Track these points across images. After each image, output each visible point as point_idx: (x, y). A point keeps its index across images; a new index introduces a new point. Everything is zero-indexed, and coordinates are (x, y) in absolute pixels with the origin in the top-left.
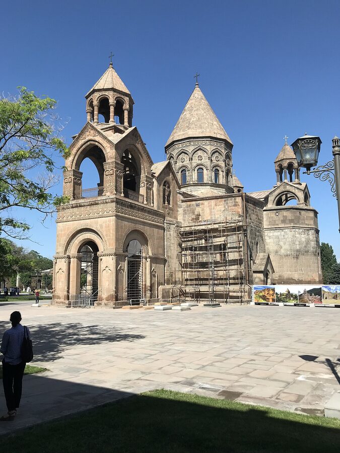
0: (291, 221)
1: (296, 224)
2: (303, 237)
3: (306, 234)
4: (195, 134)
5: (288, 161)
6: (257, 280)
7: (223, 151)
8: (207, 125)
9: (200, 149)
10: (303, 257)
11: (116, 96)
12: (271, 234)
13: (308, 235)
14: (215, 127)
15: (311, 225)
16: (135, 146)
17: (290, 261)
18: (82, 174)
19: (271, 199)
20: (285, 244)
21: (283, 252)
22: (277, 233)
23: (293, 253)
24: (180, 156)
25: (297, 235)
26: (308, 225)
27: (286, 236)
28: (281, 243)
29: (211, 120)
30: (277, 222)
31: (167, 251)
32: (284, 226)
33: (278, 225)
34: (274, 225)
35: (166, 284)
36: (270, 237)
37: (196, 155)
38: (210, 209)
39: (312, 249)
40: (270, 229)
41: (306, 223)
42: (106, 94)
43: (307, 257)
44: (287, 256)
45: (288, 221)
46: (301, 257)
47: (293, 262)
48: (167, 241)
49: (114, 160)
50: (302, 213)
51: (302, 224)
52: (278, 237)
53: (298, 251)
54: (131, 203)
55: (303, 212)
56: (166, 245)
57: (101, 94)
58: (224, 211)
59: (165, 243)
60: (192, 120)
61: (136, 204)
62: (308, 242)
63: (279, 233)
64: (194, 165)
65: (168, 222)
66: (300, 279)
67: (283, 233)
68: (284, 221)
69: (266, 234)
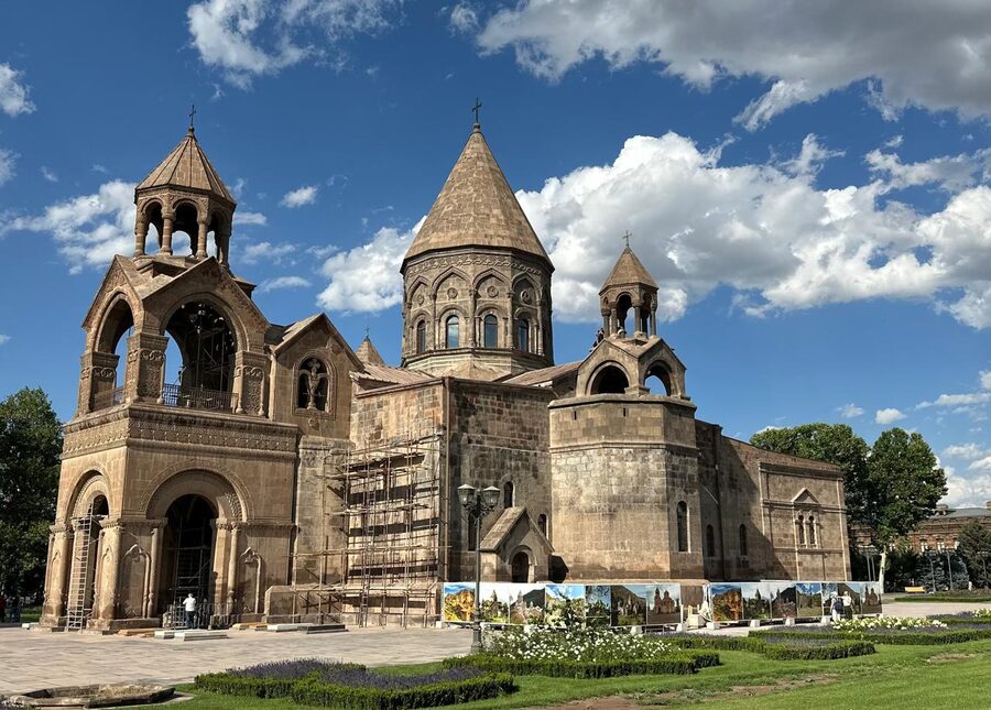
0: (603, 431)
1: (613, 437)
2: (631, 468)
3: (640, 459)
4: (443, 242)
5: (619, 291)
6: (486, 570)
7: (508, 273)
8: (471, 220)
9: (452, 273)
10: (629, 514)
11: (176, 199)
12: (563, 462)
13: (644, 460)
14: (493, 221)
15: (654, 437)
16: (214, 295)
17: (595, 525)
18: (118, 357)
19: (582, 378)
20: (587, 484)
21: (583, 502)
22: (573, 460)
23: (603, 504)
24: (418, 292)
25: (615, 463)
26: (647, 437)
27: (591, 466)
28: (581, 483)
29: (487, 206)
30: (574, 434)
31: (302, 511)
32: (586, 443)
33: (575, 440)
34: (568, 441)
35: (293, 583)
36: (559, 468)
37: (444, 288)
38: (398, 414)
39: (653, 495)
40: (561, 451)
41: (642, 432)
42: (157, 196)
43: (638, 515)
44: (591, 511)
45: (594, 432)
46: (621, 514)
47: (602, 526)
48: (302, 488)
49: (140, 331)
50: (630, 410)
51: (630, 436)
52: (574, 469)
53: (612, 499)
54: (178, 415)
55: (632, 409)
56: (301, 495)
57: (149, 197)
58: (417, 417)
59: (299, 492)
60: (445, 210)
61: (195, 417)
62: (643, 477)
63: (578, 459)
64: (440, 309)
65: (309, 446)
66: (618, 567)
67: (584, 458)
68: (587, 432)
69: (553, 462)
